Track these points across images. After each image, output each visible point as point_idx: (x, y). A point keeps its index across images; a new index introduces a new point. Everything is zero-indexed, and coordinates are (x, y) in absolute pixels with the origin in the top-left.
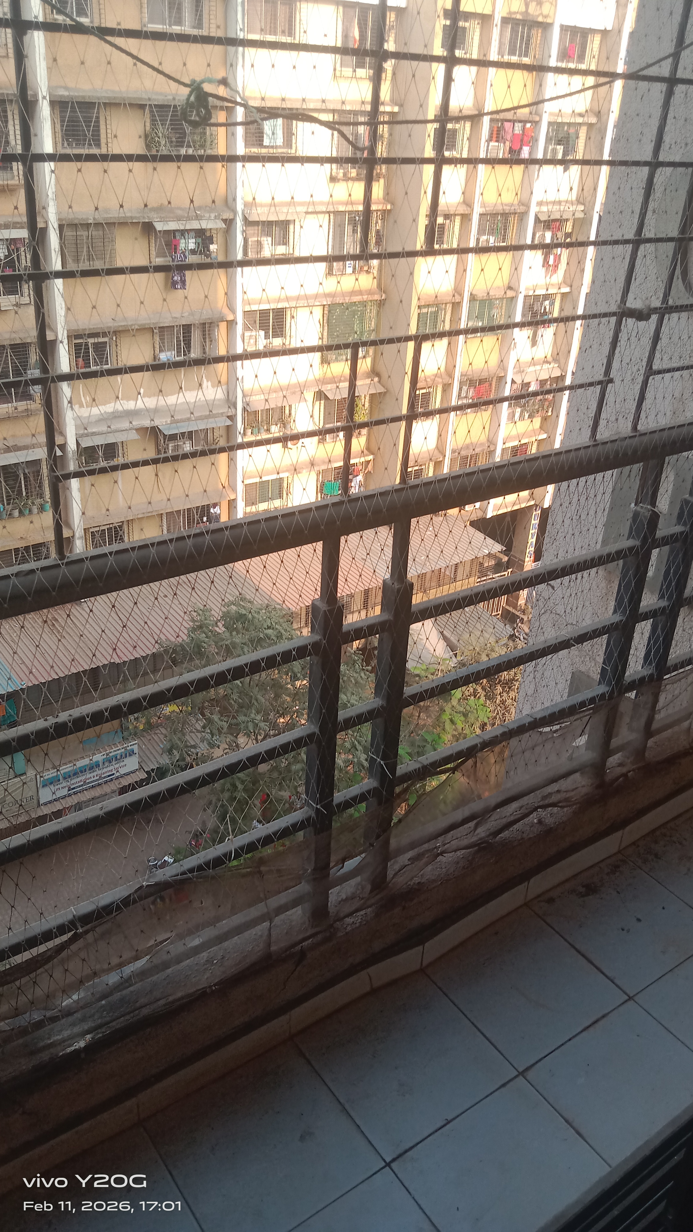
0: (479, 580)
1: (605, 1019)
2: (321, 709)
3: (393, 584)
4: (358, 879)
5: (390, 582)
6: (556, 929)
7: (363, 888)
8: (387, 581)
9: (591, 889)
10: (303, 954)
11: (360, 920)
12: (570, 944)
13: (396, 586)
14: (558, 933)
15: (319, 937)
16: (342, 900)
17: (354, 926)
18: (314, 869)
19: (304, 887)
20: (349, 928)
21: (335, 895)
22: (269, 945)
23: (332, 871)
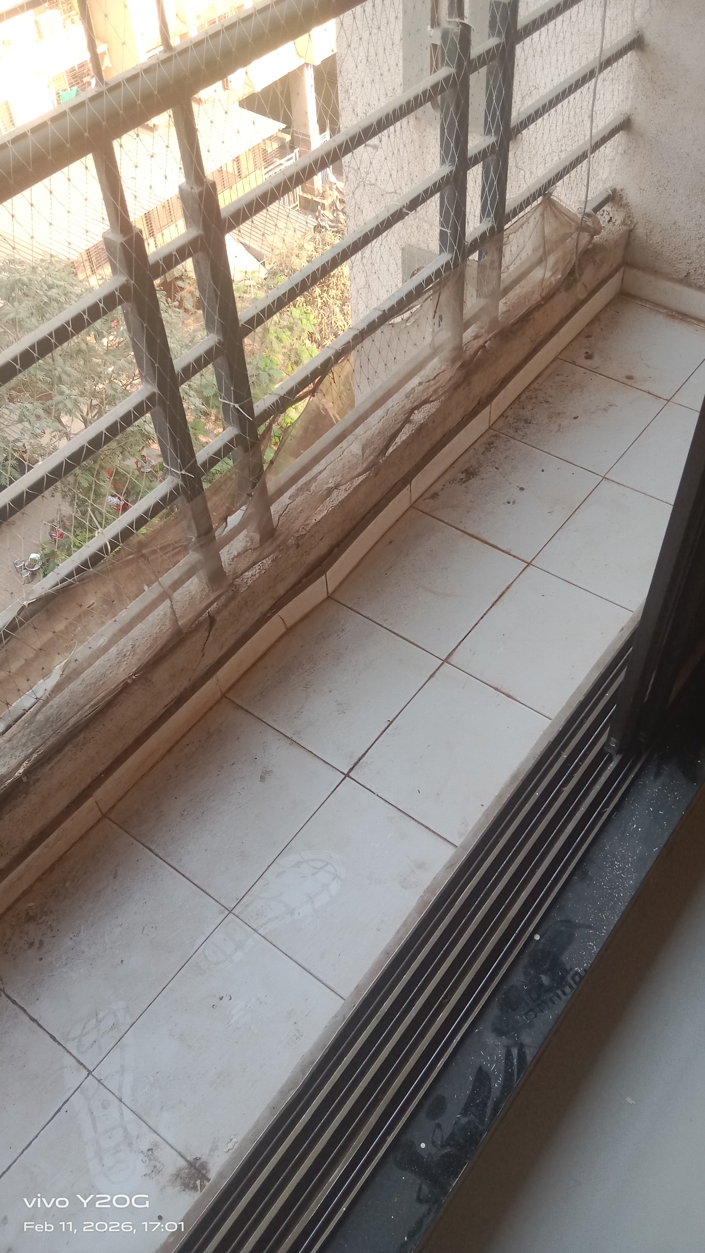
0: (267, 170)
1: (509, 590)
2: (153, 364)
3: (192, 188)
4: (245, 532)
5: (187, 188)
6: (446, 521)
7: (252, 540)
8: (183, 187)
9: (470, 474)
10: (212, 620)
11: (258, 571)
12: (462, 531)
13: (196, 190)
14: (448, 524)
15: (223, 599)
16: (235, 557)
17: (254, 578)
18: (198, 537)
19: (192, 557)
20: (250, 582)
21: (226, 555)
22: (176, 621)
23: (217, 534)
